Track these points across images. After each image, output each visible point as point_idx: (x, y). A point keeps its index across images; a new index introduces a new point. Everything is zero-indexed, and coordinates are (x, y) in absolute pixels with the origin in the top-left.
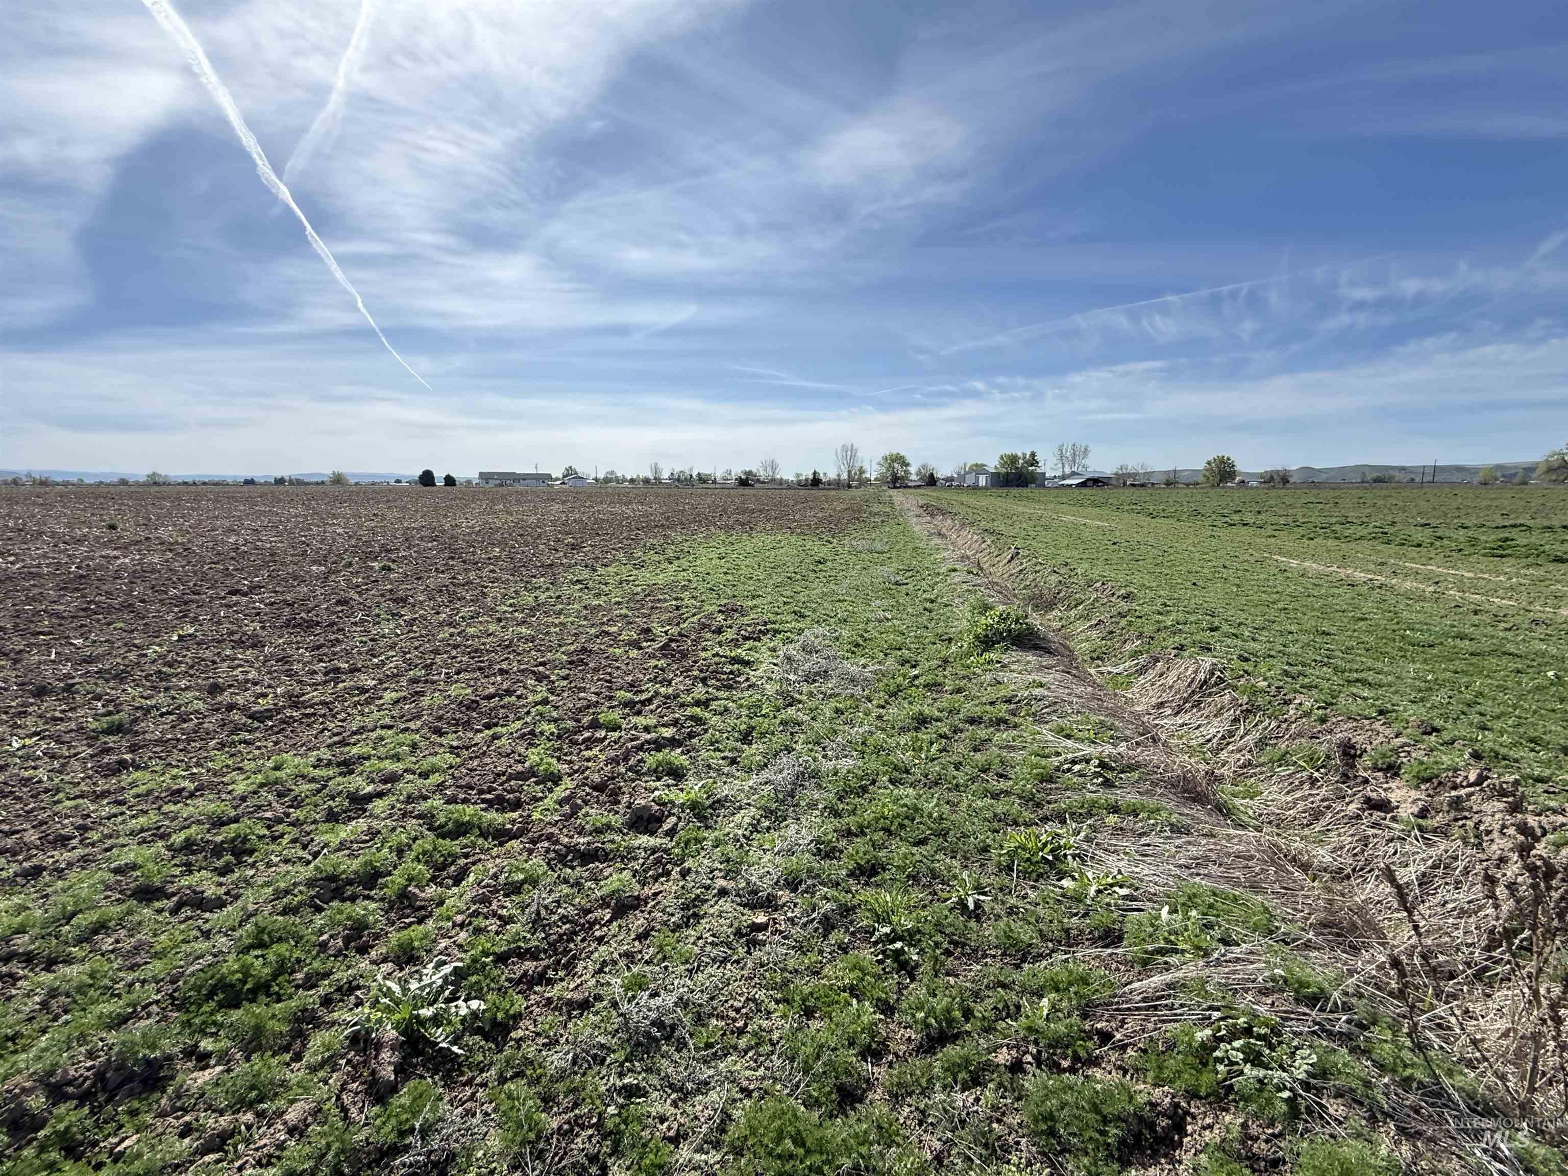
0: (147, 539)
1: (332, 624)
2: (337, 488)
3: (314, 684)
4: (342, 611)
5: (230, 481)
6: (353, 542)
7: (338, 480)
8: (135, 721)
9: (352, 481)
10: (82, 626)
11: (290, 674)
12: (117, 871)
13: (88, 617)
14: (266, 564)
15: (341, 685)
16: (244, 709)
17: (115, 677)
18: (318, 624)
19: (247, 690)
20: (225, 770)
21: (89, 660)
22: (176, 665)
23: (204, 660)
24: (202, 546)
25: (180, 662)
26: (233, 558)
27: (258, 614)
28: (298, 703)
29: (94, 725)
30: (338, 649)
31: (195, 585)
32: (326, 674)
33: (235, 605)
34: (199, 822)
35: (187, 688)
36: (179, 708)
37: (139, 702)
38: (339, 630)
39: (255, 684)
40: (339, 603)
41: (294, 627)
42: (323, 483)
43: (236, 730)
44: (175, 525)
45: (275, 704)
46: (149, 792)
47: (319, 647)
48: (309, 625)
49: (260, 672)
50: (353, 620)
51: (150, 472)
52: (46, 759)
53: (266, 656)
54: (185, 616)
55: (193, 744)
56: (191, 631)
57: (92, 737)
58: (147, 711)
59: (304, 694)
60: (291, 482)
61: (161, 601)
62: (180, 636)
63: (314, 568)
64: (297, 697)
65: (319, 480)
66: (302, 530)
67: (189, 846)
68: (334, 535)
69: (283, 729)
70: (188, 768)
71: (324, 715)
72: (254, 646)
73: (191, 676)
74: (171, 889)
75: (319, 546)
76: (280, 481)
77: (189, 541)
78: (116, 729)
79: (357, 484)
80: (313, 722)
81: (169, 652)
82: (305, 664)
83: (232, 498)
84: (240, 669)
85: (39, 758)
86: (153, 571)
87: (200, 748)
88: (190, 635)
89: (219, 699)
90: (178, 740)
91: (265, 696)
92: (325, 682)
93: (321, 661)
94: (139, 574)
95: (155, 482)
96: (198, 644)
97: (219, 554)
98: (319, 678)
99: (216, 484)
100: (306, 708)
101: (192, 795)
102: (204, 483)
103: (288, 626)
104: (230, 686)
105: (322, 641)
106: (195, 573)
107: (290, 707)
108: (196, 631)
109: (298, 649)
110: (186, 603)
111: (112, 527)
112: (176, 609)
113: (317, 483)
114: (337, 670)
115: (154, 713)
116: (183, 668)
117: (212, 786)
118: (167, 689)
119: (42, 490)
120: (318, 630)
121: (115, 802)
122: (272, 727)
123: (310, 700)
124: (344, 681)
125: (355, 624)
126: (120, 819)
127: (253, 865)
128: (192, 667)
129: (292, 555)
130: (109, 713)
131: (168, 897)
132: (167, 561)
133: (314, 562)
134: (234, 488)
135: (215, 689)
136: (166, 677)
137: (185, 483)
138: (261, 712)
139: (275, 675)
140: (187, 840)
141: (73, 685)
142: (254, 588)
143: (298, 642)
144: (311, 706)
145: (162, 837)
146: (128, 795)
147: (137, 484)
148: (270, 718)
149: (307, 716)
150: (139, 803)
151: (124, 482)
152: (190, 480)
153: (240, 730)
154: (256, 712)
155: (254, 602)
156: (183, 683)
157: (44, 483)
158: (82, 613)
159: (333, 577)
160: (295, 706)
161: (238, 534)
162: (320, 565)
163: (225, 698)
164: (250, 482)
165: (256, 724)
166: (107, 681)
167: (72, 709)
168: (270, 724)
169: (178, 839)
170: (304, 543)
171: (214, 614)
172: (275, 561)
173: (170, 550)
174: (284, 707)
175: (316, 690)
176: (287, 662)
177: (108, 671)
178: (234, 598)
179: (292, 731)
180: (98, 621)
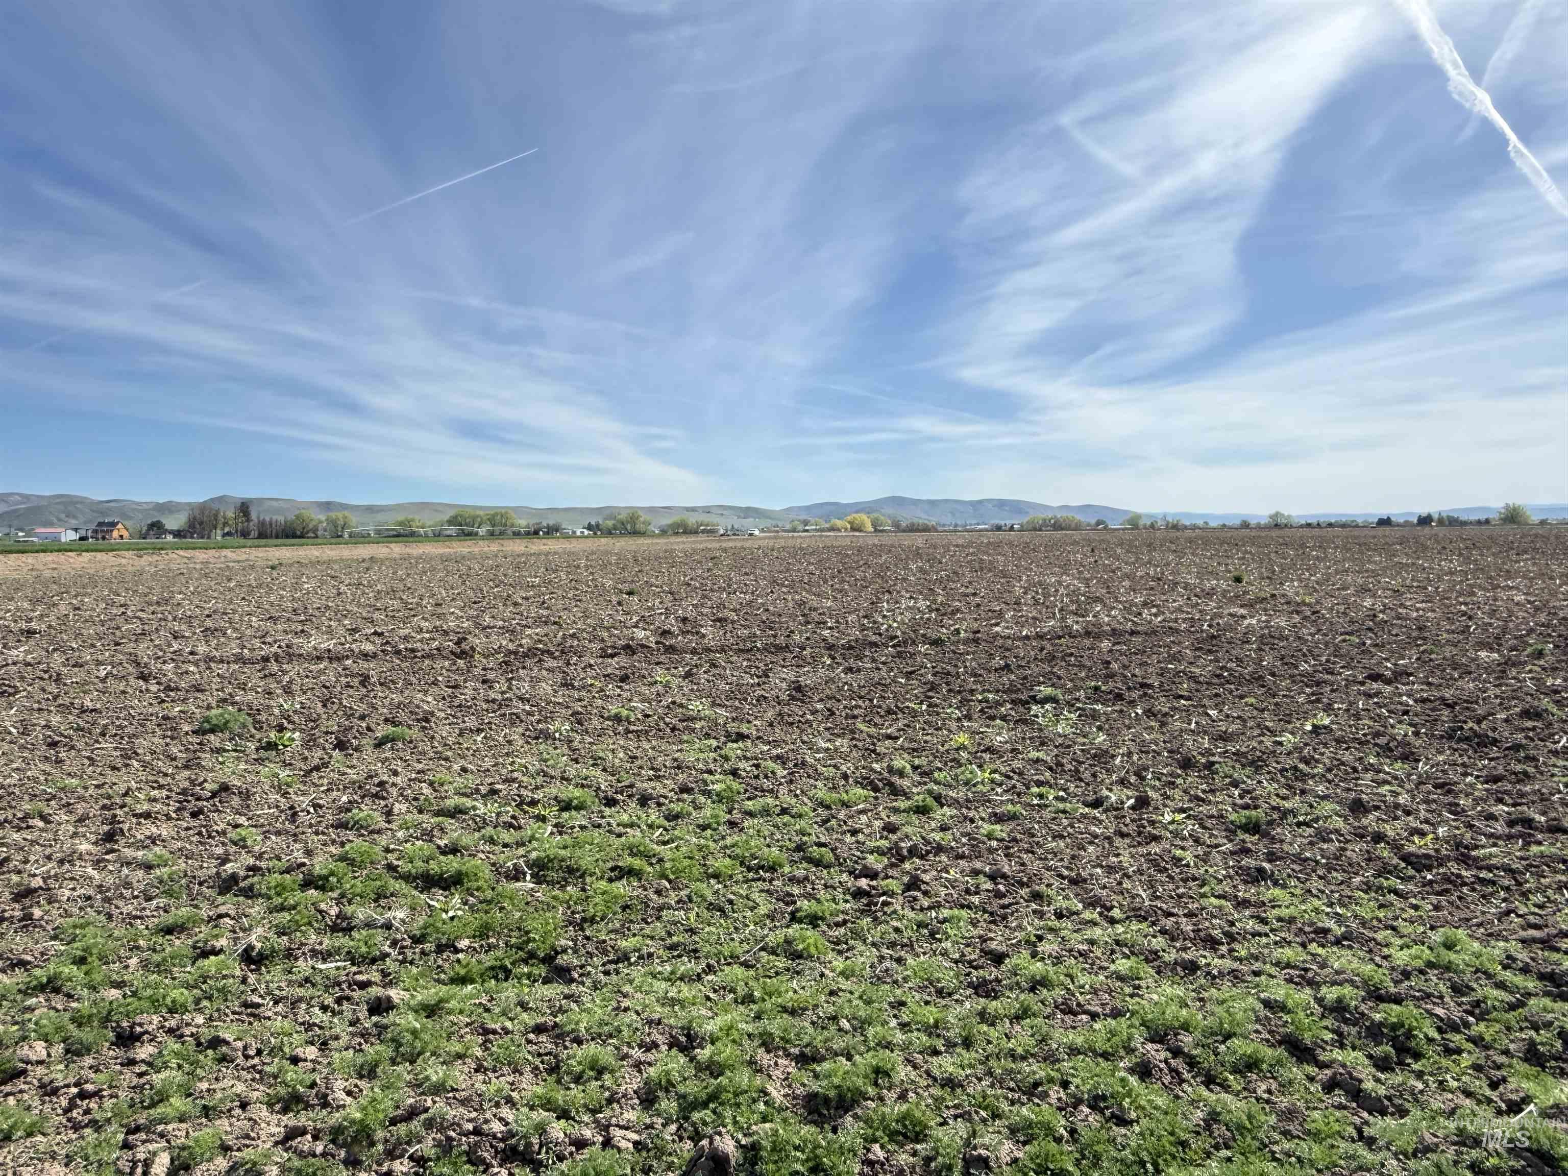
0: (1273, 596)
1: (1517, 747)
2: (1511, 532)
3: (1492, 836)
4: (1534, 729)
5: (1360, 521)
6: (1543, 617)
7: (1512, 517)
8: (1271, 823)
9: (1535, 518)
10: (1217, 695)
11: (1454, 809)
12: (1267, 1004)
13: (1221, 685)
14: (1412, 642)
15: (1535, 849)
16: (1396, 847)
17: (1252, 763)
18: (1495, 742)
19: (1396, 818)
20: (1375, 923)
21: (1224, 737)
22: (1313, 763)
23: (1343, 764)
24: (1332, 609)
25: (1317, 761)
26: (1370, 629)
27: (1406, 713)
28: (1469, 857)
29: (1233, 817)
30: (1528, 788)
31: (1328, 661)
32: (1511, 824)
33: (1377, 694)
34: (1352, 982)
35: (1325, 798)
36: (1316, 820)
37: (1276, 800)
38: (1527, 758)
39: (1408, 813)
40: (1526, 714)
41: (1460, 740)
42: (1487, 522)
43: (1385, 870)
44: (1300, 580)
45: (1437, 851)
46: (1292, 920)
47: (1496, 779)
48: (1482, 742)
49: (1413, 797)
50: (1552, 747)
51: (1273, 512)
52: (1191, 842)
53: (1420, 776)
54: (1318, 701)
55: (1335, 874)
56: (1327, 722)
57: (1231, 831)
58: (1285, 813)
59: (1476, 847)
60: (1441, 522)
61: (1291, 676)
62: (1314, 726)
63: (1483, 654)
64: (1466, 847)
65: (1483, 517)
66: (1460, 594)
67: (1339, 1009)
68: (1510, 605)
69: (1446, 891)
70: (1331, 905)
71: (1507, 889)
72: (1405, 758)
73: (1330, 782)
74: (1323, 1057)
75: (1487, 620)
76: (1425, 521)
77: (1318, 602)
78: (1253, 828)
79: (1543, 523)
80: (1492, 894)
81: (1306, 744)
82: (1477, 801)
83: (1364, 545)
84: (1387, 787)
85: (1184, 839)
86: (1282, 638)
87: (1342, 883)
88: (1325, 727)
89: (1365, 821)
90: (1317, 862)
91: (1423, 834)
92: (1509, 837)
93: (1500, 801)
94: (1268, 640)
95: (1277, 525)
96: (1338, 741)
97: (1352, 622)
98: (1500, 827)
99: (1344, 526)
100: (1480, 868)
101: (1338, 942)
102: (1330, 525)
103: (1450, 737)
104: (1377, 808)
105: (1501, 770)
106: (1326, 644)
107: (1456, 860)
108: (1332, 722)
109: (1465, 774)
110: (1318, 684)
111: (1238, 580)
112: (1308, 690)
113: (1479, 522)
114: (1528, 822)
115: (1290, 819)
116: (1320, 769)
117: (1365, 941)
118: (1303, 792)
119: (1174, 534)
120: (1494, 752)
121: (1258, 917)
122: (1431, 882)
123: (1486, 858)
124: (1540, 843)
125: (1555, 753)
126: (1264, 940)
127: (1420, 1075)
128: (1329, 770)
129: (1448, 631)
130: (1246, 807)
131: (1322, 1066)
132: (1295, 626)
133: (1482, 645)
134: (1367, 532)
135: (1358, 807)
136: (1303, 777)
137: (1309, 525)
138: (1417, 856)
139: (1434, 806)
140: (1339, 1000)
141: (1213, 763)
142: (1400, 675)
143: (1464, 765)
144: (1489, 869)
145: (1311, 983)
146: (1272, 914)
147: (1259, 527)
148: (1429, 868)
149: (1483, 881)
150: (1281, 929)
151: (1245, 525)
152: (1314, 521)
153: (1390, 872)
154: (1411, 854)
155: (1401, 695)
156: (1321, 789)
157: (1175, 527)
158: (1215, 681)
159: (1514, 672)
160: (1465, 860)
161: (1374, 596)
162: (1492, 650)
163: (1370, 821)
164: (1385, 522)
165: (1411, 872)
166: (1244, 766)
167: (1212, 791)
168: (1429, 877)
169: (1331, 994)
170: (1464, 614)
171: (1351, 704)
172: (1425, 639)
173: (1298, 613)
174: (1448, 858)
175: (1495, 845)
176: (1450, 792)
177: (1244, 755)
178: (1375, 686)
179: (1460, 898)
180: (1231, 692)
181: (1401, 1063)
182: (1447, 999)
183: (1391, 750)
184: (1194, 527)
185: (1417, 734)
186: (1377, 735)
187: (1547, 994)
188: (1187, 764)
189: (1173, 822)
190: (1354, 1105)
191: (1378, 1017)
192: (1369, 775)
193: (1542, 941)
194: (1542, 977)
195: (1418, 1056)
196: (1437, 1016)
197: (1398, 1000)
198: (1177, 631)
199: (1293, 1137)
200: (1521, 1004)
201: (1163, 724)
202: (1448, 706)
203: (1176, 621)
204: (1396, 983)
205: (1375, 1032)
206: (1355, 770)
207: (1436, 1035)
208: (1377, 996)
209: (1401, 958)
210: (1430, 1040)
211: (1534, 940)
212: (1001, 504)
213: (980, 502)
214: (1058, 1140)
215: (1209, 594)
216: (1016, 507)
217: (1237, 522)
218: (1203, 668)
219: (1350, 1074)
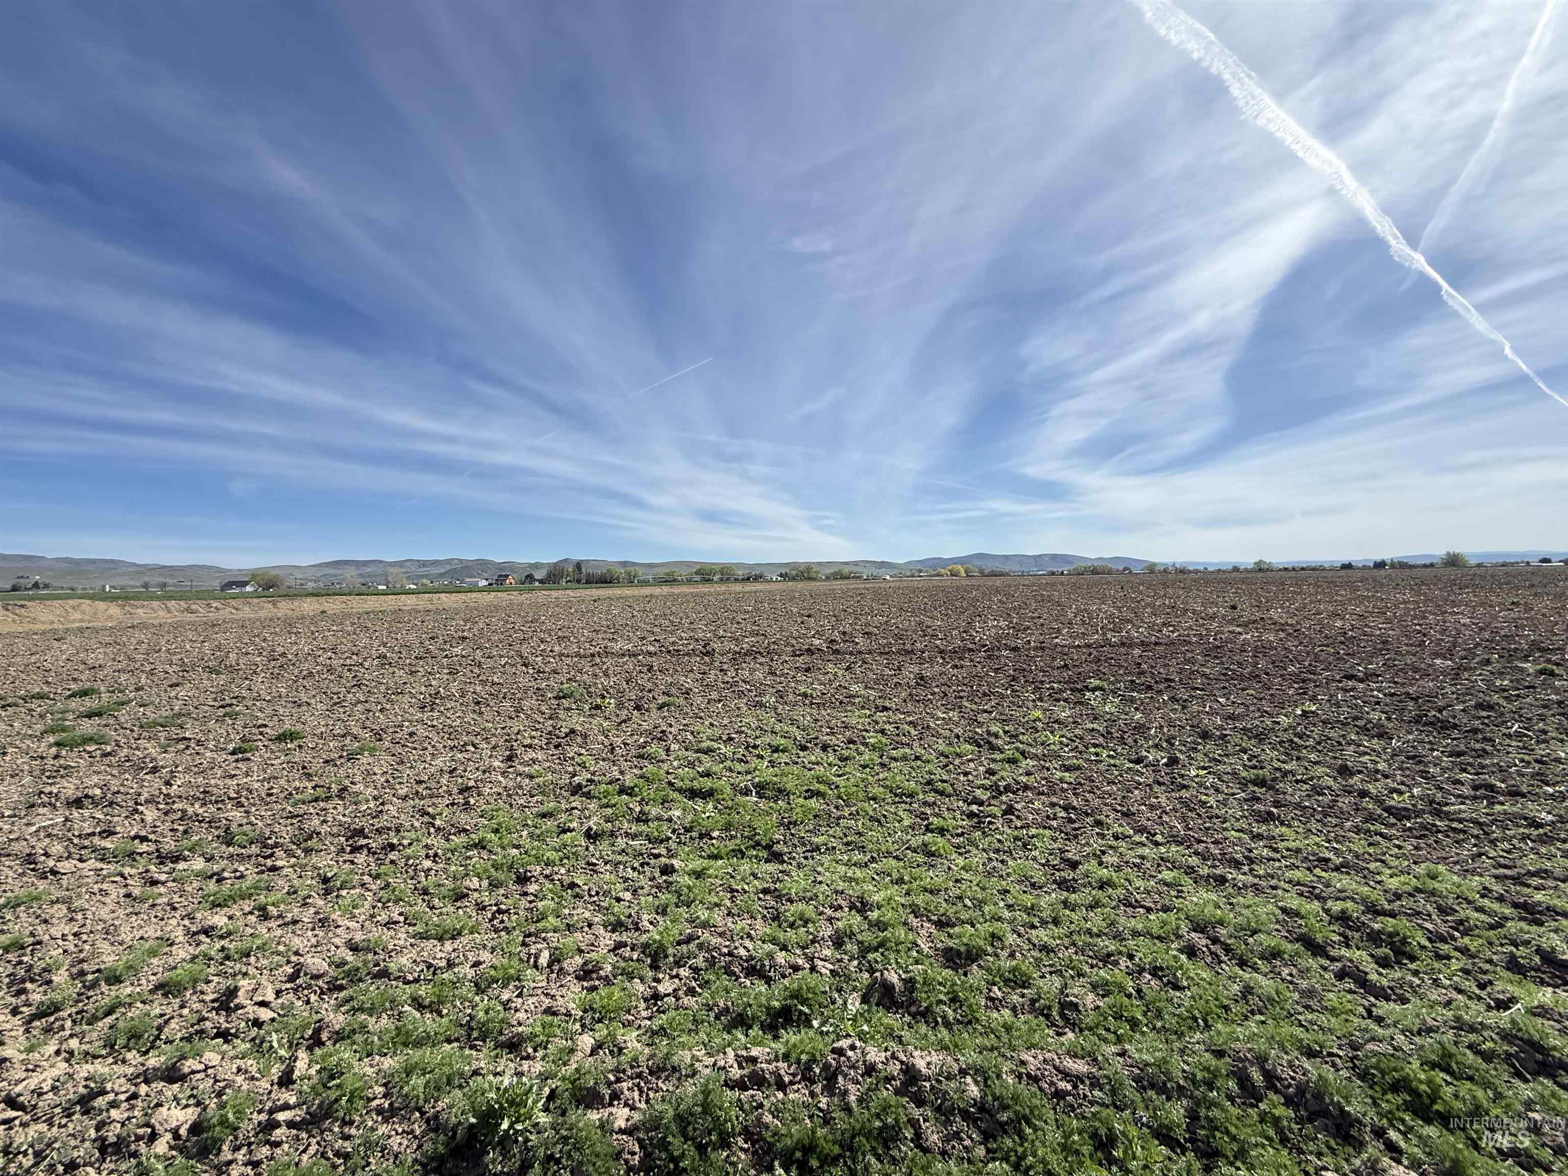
0: (1262, 619)
1: (1475, 731)
2: (1453, 572)
3: (1459, 796)
4: (1488, 717)
5: (1326, 566)
6: (1487, 635)
7: (1453, 561)
8: (1274, 780)
9: (1473, 562)
10: (1224, 688)
11: (1424, 774)
12: (1284, 910)
13: (1227, 681)
14: (1378, 652)
15: (1498, 808)
16: (1378, 801)
17: (1256, 736)
18: (1455, 726)
19: (1377, 780)
20: (1366, 856)
21: (1232, 717)
22: (1305, 738)
23: (1329, 739)
24: (1309, 628)
25: (1309, 736)
27: (1378, 703)
28: (1441, 811)
29: (1244, 774)
30: (1488, 762)
31: (1310, 665)
32: (1476, 788)
33: (1352, 690)
34: (1353, 899)
35: (1316, 763)
36: (1311, 779)
37: (1277, 764)
38: (1485, 739)
39: (1386, 777)
40: (1480, 706)
41: (1425, 724)
42: (1432, 565)
43: (1371, 818)
44: (1283, 608)
45: (1413, 805)
46: (1298, 851)
47: (1459, 754)
48: (1444, 727)
49: (1390, 765)
50: (1507, 731)
51: (1257, 560)
52: (1212, 791)
53: (1394, 750)
54: (1305, 693)
55: (1329, 819)
56: (1313, 708)
57: (1244, 784)
58: (1286, 773)
59: (1447, 804)
60: (1393, 565)
61: (1282, 676)
62: (1303, 711)
63: (1438, 661)
64: (1438, 804)
65: (1428, 562)
66: (1415, 617)
67: (1343, 918)
68: (1458, 626)
69: (1425, 836)
70: (1329, 841)
71: (1477, 837)
72: (1380, 736)
73: (1320, 752)
74: (1333, 953)
75: (1439, 637)
76: (1380, 565)
77: (1298, 623)
78: (1261, 782)
79: (1479, 566)
80: (1463, 840)
81: (1299, 724)
82: (1444, 770)
83: (1331, 583)
84: (1368, 757)
85: (1206, 788)
86: (1271, 648)
87: (1336, 826)
88: (1312, 712)
89: (1351, 782)
90: (1314, 810)
91: (1401, 793)
92: (1475, 798)
93: (1464, 770)
94: (1261, 650)
95: (1261, 568)
96: (1324, 722)
97: (1326, 637)
98: (1466, 790)
99: (1314, 569)
100: (1452, 820)
101: (1337, 869)
102: (1303, 569)
103: (1417, 722)
104: (1360, 772)
105: (1462, 747)
106: (1308, 653)
107: (1430, 813)
108: (1318, 709)
109: (1433, 750)
110: (1304, 681)
111: (1234, 607)
112: (1296, 686)
113: (1425, 566)
114: (1491, 788)
115: (1290, 777)
116: (1311, 742)
117: (1359, 870)
118: (1298, 758)
119: (1182, 576)
120: (1455, 734)
121: (1271, 847)
122: (1410, 829)
123: (1455, 813)
124: (1502, 804)
125: (1509, 736)
126: (1277, 864)
128: (1319, 743)
129: (1407, 645)
130: (1255, 767)
131: (1333, 959)
132: (1281, 640)
133: (1437, 655)
134: (1332, 573)
135: (1345, 771)
136: (1298, 748)
137: (1286, 569)
138: (1397, 809)
139: (1408, 772)
140: (1343, 912)
141: (1226, 736)
142: (1369, 676)
143: (1430, 742)
144: (1460, 821)
145: (1318, 897)
146: (1281, 845)
147: (1246, 570)
148: (1409, 818)
149: (1454, 830)
150: (1290, 857)
151: (1236, 569)
152: (1290, 566)
153: (1375, 820)
154: (1393, 807)
155: (1372, 690)
156: (1313, 757)
158: (1222, 677)
159: (1466, 675)
160: (1438, 813)
161: (1343, 619)
162: (1445, 658)
163: (1355, 780)
164: (1347, 567)
165: (1393, 820)
166: (1250, 738)
167: (1227, 755)
168: (1408, 825)
169: (1336, 907)
170: (1419, 632)
171: (1331, 696)
172: (1388, 650)
173: (1283, 631)
174: (1424, 811)
175: (1463, 803)
176: (1420, 762)
177: (1250, 730)
178: (1350, 683)
179: (1436, 842)
180: (1235, 686)
181: (1399, 963)
182: (1434, 917)
183: (1368, 730)
184: (1196, 572)
185: (1389, 719)
186: (1356, 718)
187: (1522, 919)
188: (1205, 735)
189: (1197, 776)
190: (1362, 991)
191: (1376, 926)
192: (1352, 748)
193: (1512, 878)
194: (1515, 905)
195: (1413, 959)
196: (1427, 929)
197: (1392, 915)
198: (1190, 643)
199: (1313, 1011)
200: (1500, 925)
201: (1184, 707)
202: (1412, 699)
203: (1188, 636)
204: (1390, 902)
205: (1375, 938)
206: (1340, 744)
207: (1427, 944)
208: (1374, 910)
209: (1393, 883)
210: (1423, 948)
211: (1506, 877)
212: (1054, 557)
213: (1039, 556)
214: (1129, 996)
215: (1213, 618)
216: (1065, 559)
217: (1230, 567)
218: (1212, 669)
219: (1358, 970)
